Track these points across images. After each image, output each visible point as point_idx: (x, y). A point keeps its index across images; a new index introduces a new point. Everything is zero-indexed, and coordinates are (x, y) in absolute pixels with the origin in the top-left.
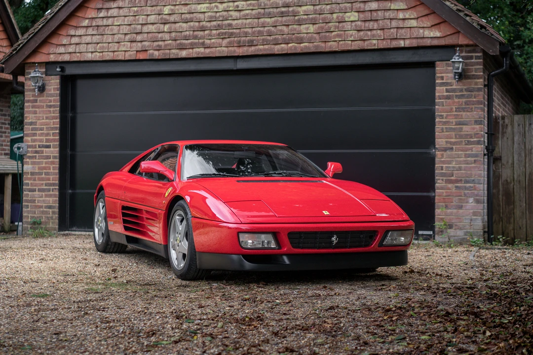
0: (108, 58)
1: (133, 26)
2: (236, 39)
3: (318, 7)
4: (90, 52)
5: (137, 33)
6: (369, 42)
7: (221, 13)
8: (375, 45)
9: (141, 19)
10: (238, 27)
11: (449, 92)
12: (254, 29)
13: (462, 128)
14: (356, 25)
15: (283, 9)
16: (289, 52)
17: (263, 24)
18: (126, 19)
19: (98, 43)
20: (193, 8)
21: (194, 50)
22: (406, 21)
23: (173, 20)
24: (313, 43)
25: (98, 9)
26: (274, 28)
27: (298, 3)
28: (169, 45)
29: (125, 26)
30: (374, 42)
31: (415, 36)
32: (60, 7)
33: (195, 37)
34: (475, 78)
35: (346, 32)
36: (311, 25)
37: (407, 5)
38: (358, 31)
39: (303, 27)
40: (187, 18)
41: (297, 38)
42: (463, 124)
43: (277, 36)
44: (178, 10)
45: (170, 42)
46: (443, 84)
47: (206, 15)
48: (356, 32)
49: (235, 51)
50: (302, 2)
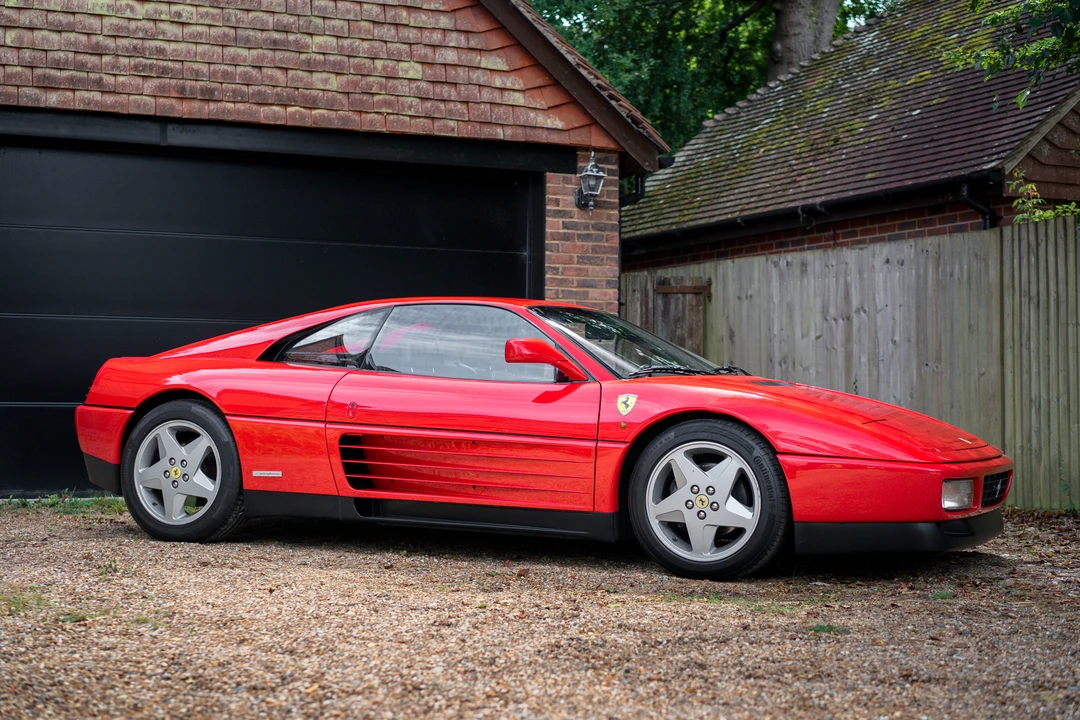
2: (174, 82)
3: (346, 43)
6: (441, 122)
7: (139, 24)
8: (453, 130)
10: (179, 59)
11: (568, 228)
12: (212, 67)
13: (587, 293)
14: (417, 88)
15: (276, 36)
16: (289, 124)
17: (233, 59)
21: (77, 93)
22: (506, 93)
23: (27, 22)
24: (336, 110)
26: (257, 70)
27: (308, 28)
28: (17, 75)
30: (452, 124)
31: (521, 123)
33: (81, 67)
34: (607, 208)
35: (401, 99)
36: (333, 76)
37: (508, 65)
38: (421, 98)
39: (316, 76)
40: (60, 22)
41: (305, 98)
42: (589, 287)
43: (263, 88)
45: (19, 69)
46: (558, 214)
47: (106, 21)
48: (418, 100)
49: (172, 107)
50: (316, 27)
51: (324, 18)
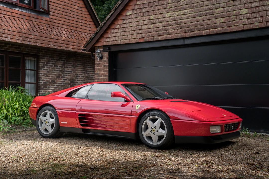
0: (127, 42)
1: (138, 26)
2: (184, 29)
3: (225, 9)
4: (120, 40)
5: (139, 30)
6: (253, 25)
7: (177, 17)
8: (257, 26)
9: (141, 23)
10: (185, 23)
12: (193, 23)
14: (246, 16)
15: (207, 12)
16: (210, 34)
17: (197, 20)
18: (135, 23)
19: (123, 36)
20: (164, 15)
21: (164, 36)
23: (155, 22)
24: (223, 28)
25: (123, 20)
26: (203, 22)
27: (215, 7)
28: (154, 34)
29: (134, 27)
30: (257, 24)
32: (107, 20)
33: (165, 30)
35: (241, 20)
36: (222, 19)
38: (248, 19)
39: (217, 20)
40: (161, 20)
41: (214, 26)
43: (204, 26)
44: (157, 17)
45: (154, 33)
47: (170, 18)
48: (246, 20)
49: (183, 35)
50: (217, 6)
51: (220, 3)
